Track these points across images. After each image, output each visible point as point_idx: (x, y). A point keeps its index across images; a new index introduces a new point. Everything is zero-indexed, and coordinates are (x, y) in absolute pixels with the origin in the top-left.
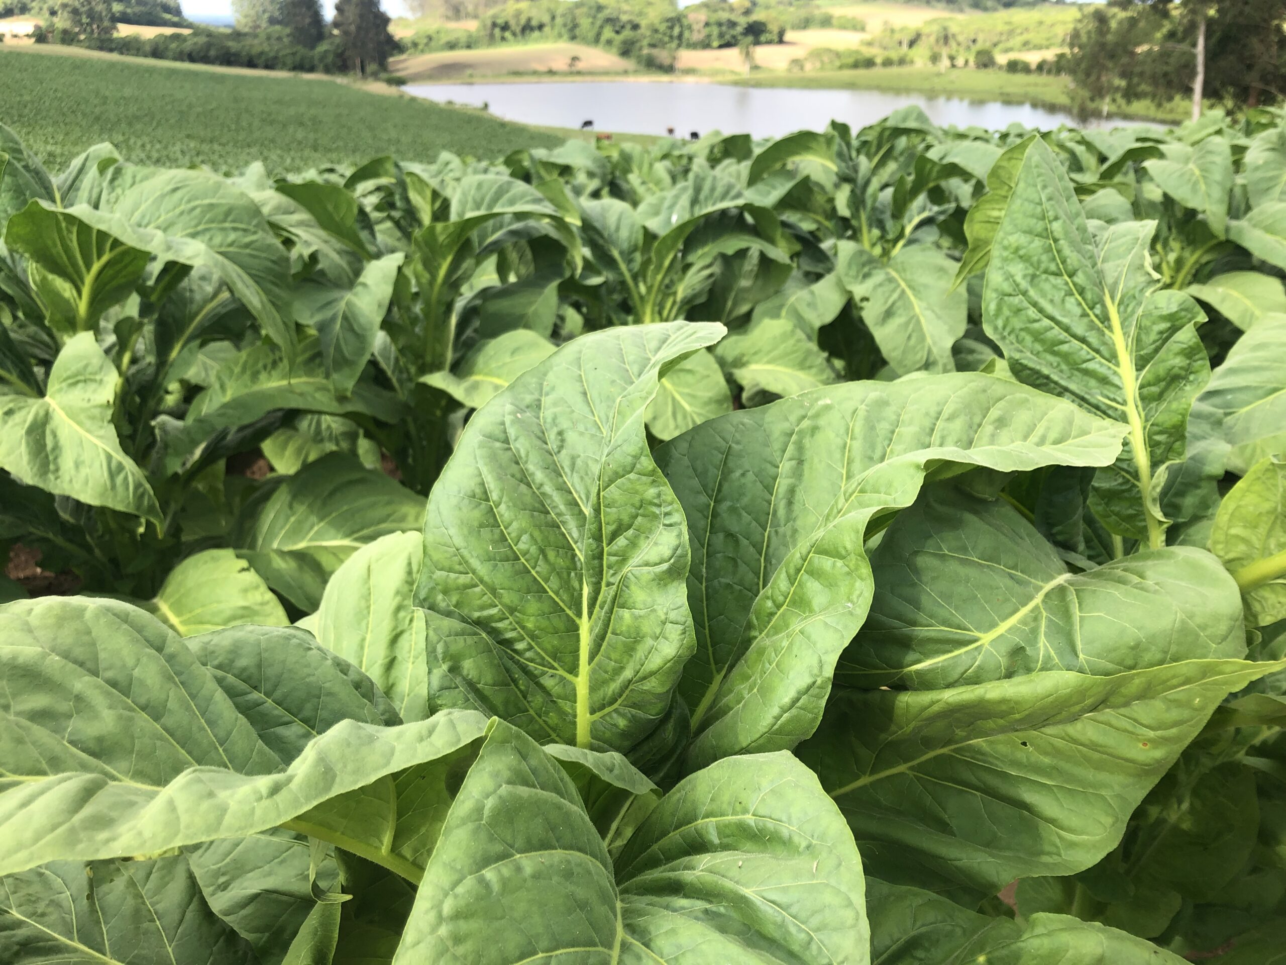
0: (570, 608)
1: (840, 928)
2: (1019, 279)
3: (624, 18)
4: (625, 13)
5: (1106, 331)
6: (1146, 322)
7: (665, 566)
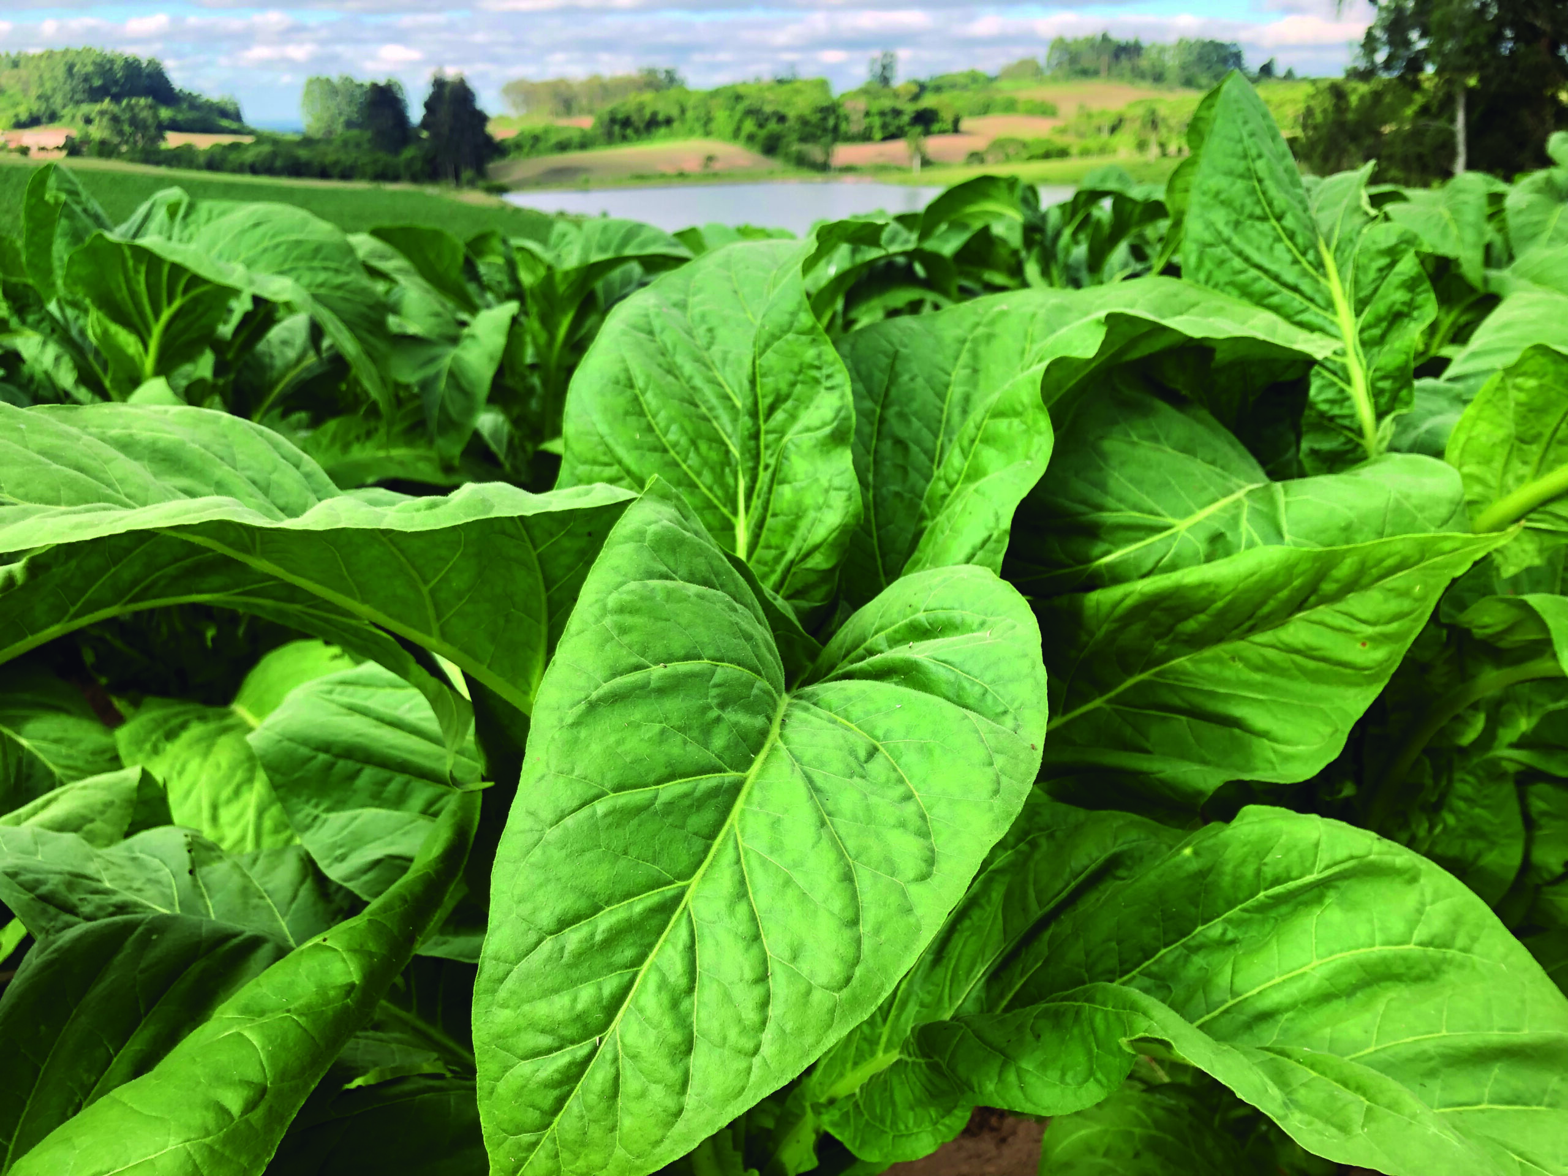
0: (725, 506)
1: (1016, 679)
2: (1221, 226)
3: (768, 109)
4: (771, 102)
5: (1322, 280)
6: (1363, 260)
7: (827, 430)
